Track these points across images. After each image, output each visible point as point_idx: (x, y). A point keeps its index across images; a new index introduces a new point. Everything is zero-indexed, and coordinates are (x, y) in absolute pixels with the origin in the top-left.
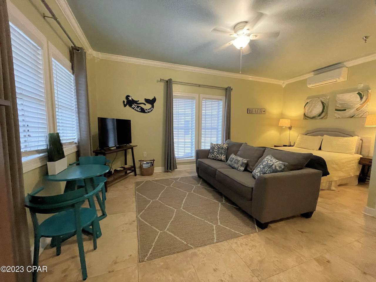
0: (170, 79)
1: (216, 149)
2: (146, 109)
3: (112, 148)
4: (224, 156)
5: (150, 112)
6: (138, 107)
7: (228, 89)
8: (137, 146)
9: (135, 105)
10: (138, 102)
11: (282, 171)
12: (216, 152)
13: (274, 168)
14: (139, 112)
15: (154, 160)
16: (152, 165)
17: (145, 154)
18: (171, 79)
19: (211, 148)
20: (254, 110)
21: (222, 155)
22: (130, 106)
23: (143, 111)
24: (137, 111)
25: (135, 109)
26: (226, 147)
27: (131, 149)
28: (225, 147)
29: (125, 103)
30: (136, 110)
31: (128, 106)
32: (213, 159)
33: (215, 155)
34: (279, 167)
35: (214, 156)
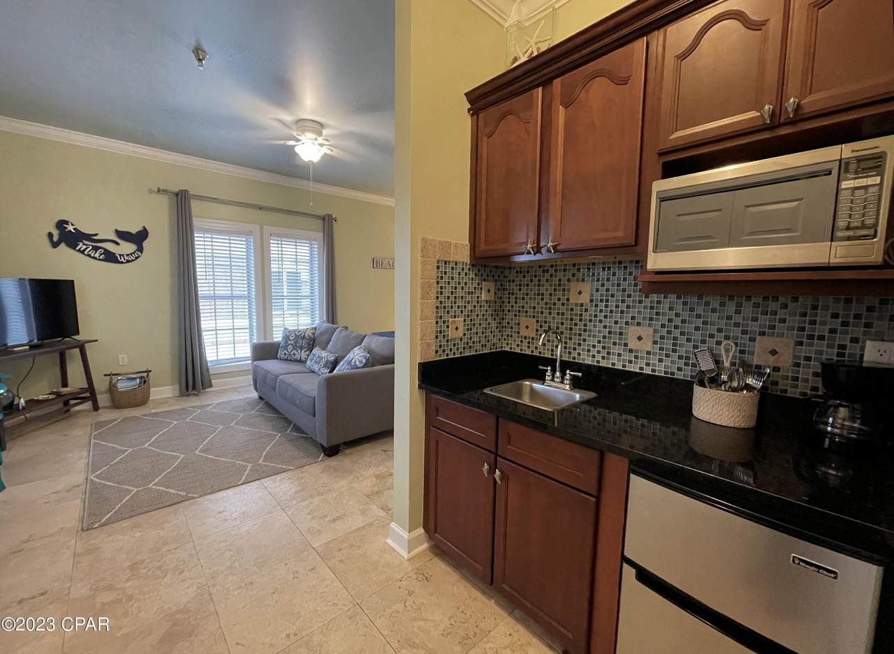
0: (182, 191)
1: (291, 339)
2: (120, 255)
3: (16, 349)
4: (305, 351)
5: (133, 260)
6: (96, 249)
7: (327, 218)
8: (96, 341)
9: (86, 245)
10: (95, 238)
11: (363, 367)
12: (292, 345)
13: (353, 364)
14: (100, 260)
15: (148, 372)
16: (144, 381)
17: (123, 359)
18: (185, 190)
19: (283, 338)
20: (385, 262)
21: (303, 351)
22: (73, 246)
23: (110, 257)
24: (95, 258)
25: (86, 252)
26: (310, 334)
27: (78, 349)
28: (309, 336)
29: (55, 238)
30: (89, 256)
31: (63, 245)
32: (286, 360)
33: (290, 350)
34: (360, 361)
35: (287, 353)
